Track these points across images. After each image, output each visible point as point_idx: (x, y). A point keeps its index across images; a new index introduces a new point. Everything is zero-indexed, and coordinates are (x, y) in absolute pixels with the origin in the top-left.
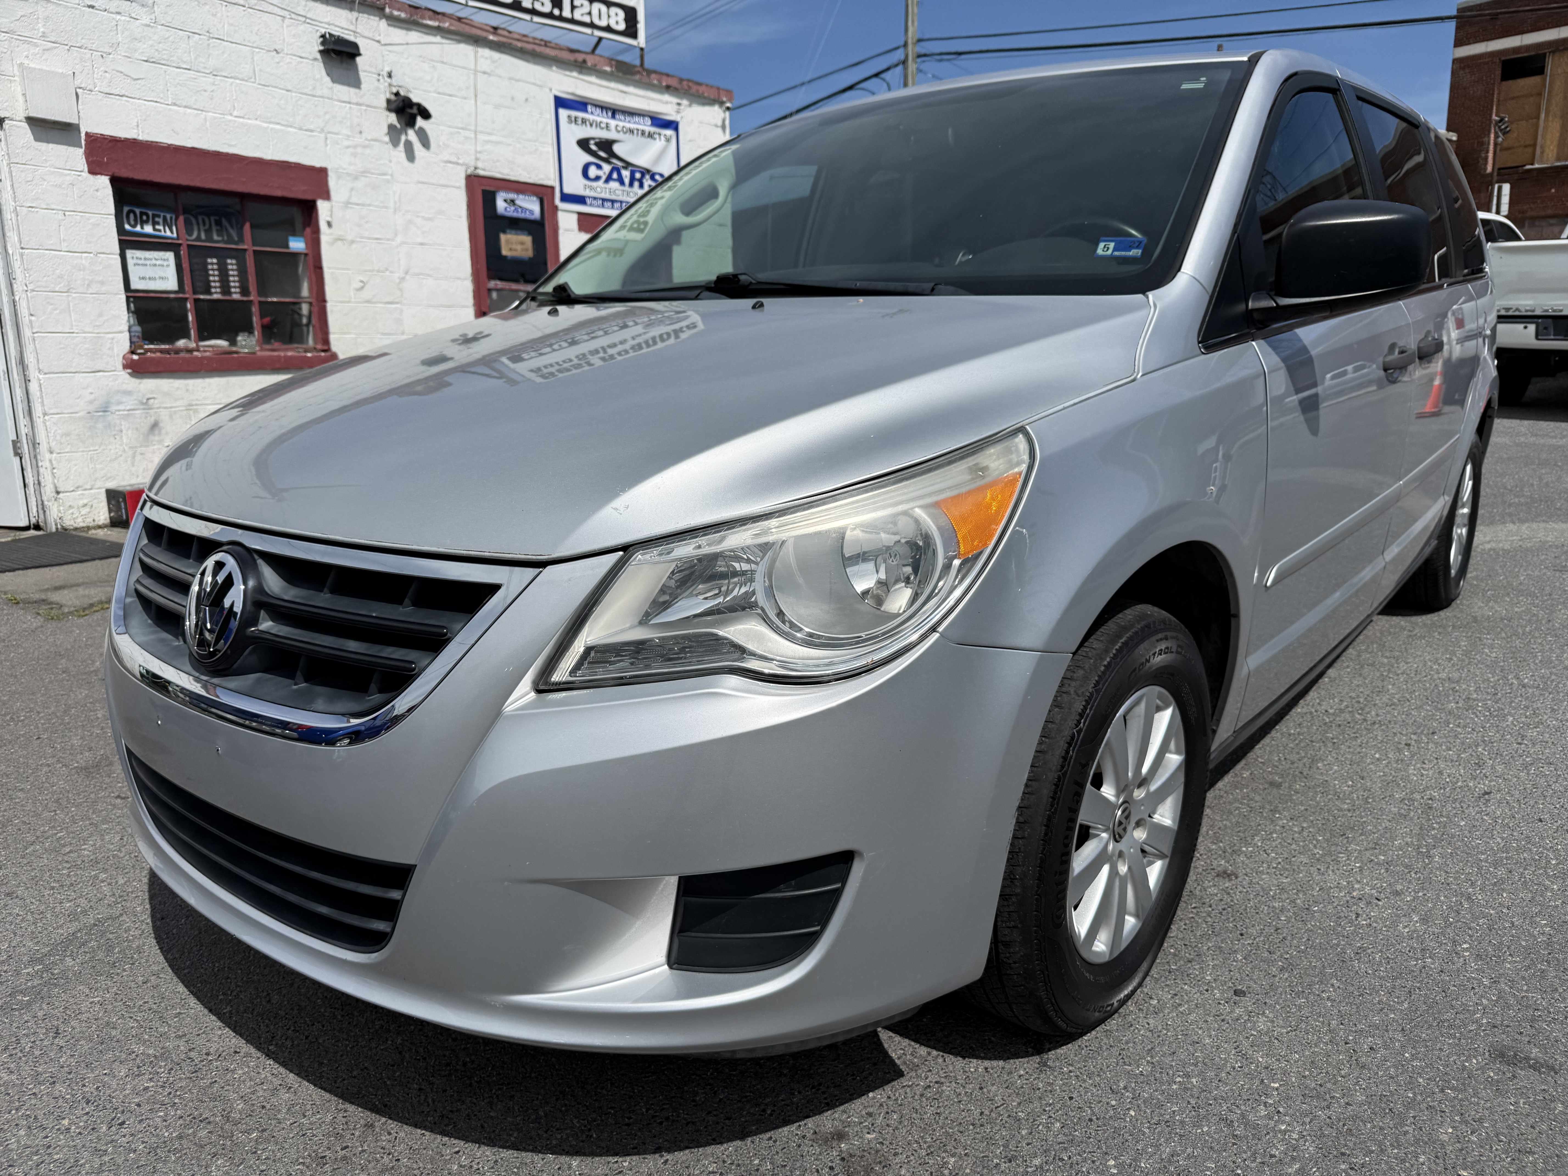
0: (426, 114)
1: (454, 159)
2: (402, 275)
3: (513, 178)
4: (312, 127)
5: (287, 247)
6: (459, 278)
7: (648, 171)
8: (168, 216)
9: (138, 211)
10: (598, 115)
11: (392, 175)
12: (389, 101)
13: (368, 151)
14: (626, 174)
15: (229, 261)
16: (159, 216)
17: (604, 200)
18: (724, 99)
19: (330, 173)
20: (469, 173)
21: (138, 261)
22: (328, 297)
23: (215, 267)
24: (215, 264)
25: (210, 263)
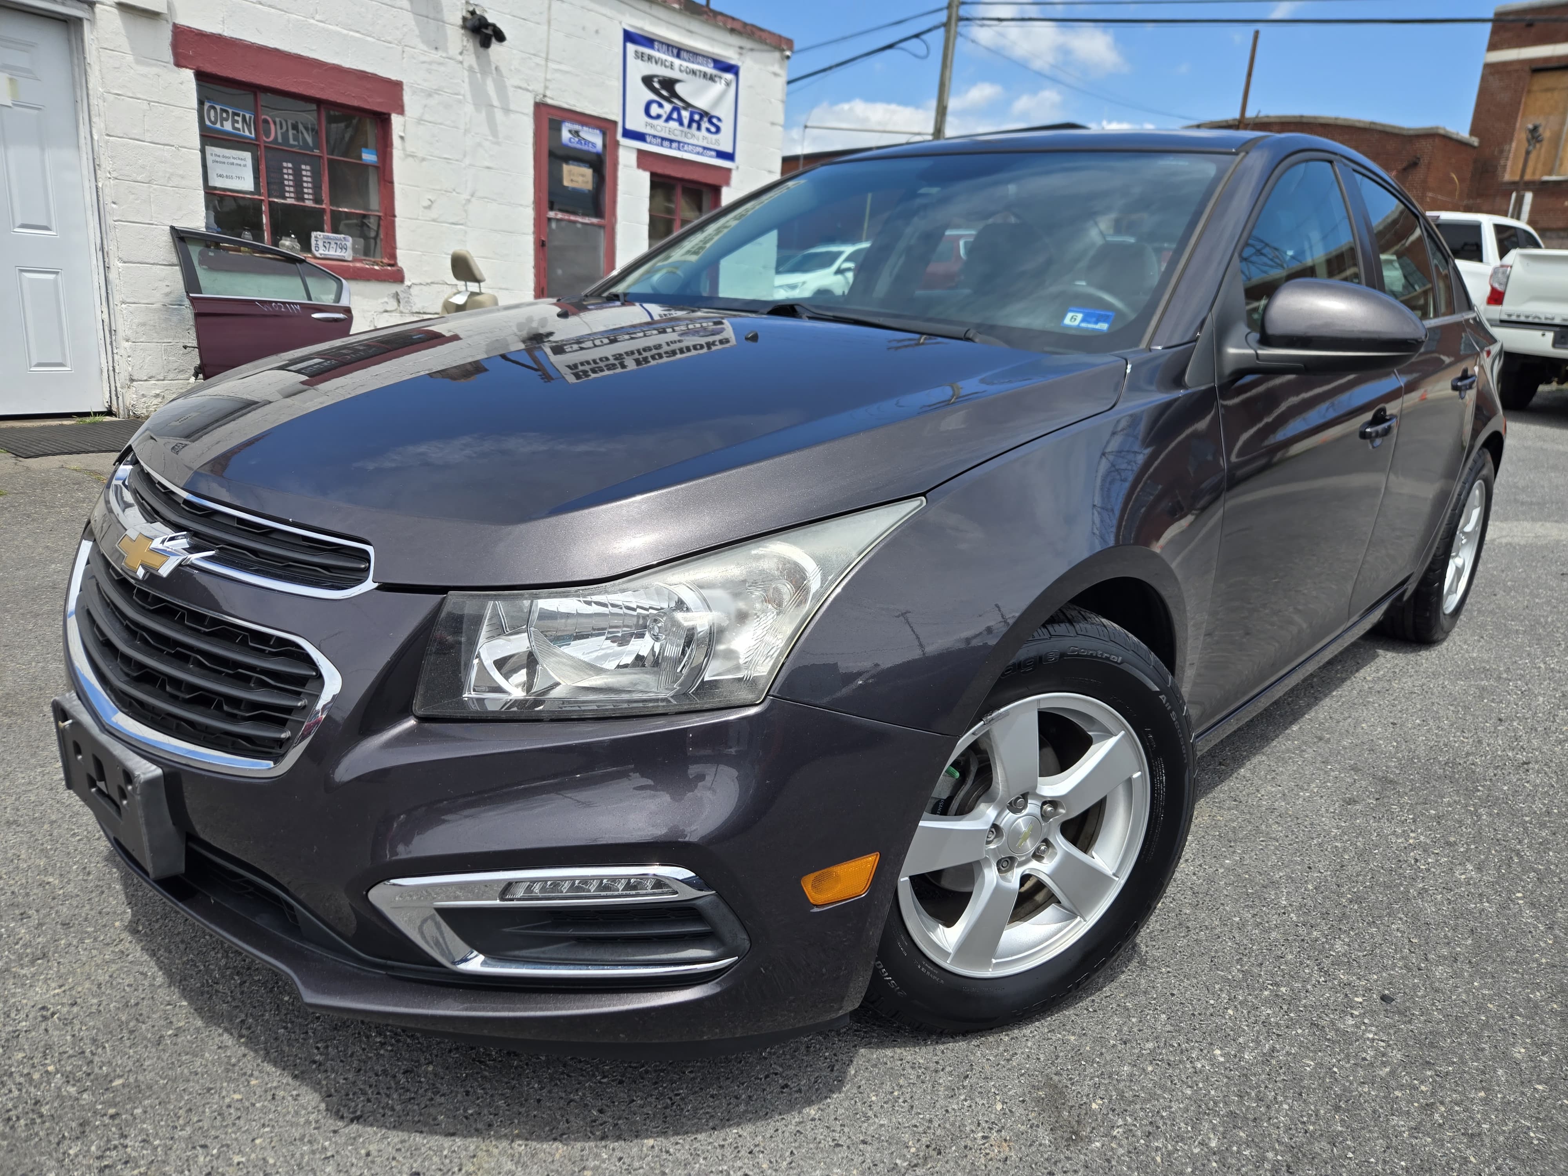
0: (500, 37)
1: (524, 85)
2: (469, 197)
3: (578, 109)
4: (389, 38)
5: (360, 158)
6: (521, 205)
7: (707, 114)
8: (247, 116)
9: (218, 107)
10: (664, 53)
11: (464, 96)
12: (464, 19)
13: (442, 69)
14: (685, 114)
15: (303, 167)
16: (238, 115)
17: (663, 139)
18: (785, 48)
19: (405, 87)
20: (538, 100)
21: (218, 159)
22: (397, 212)
23: (290, 171)
24: (290, 168)
25: (285, 168)
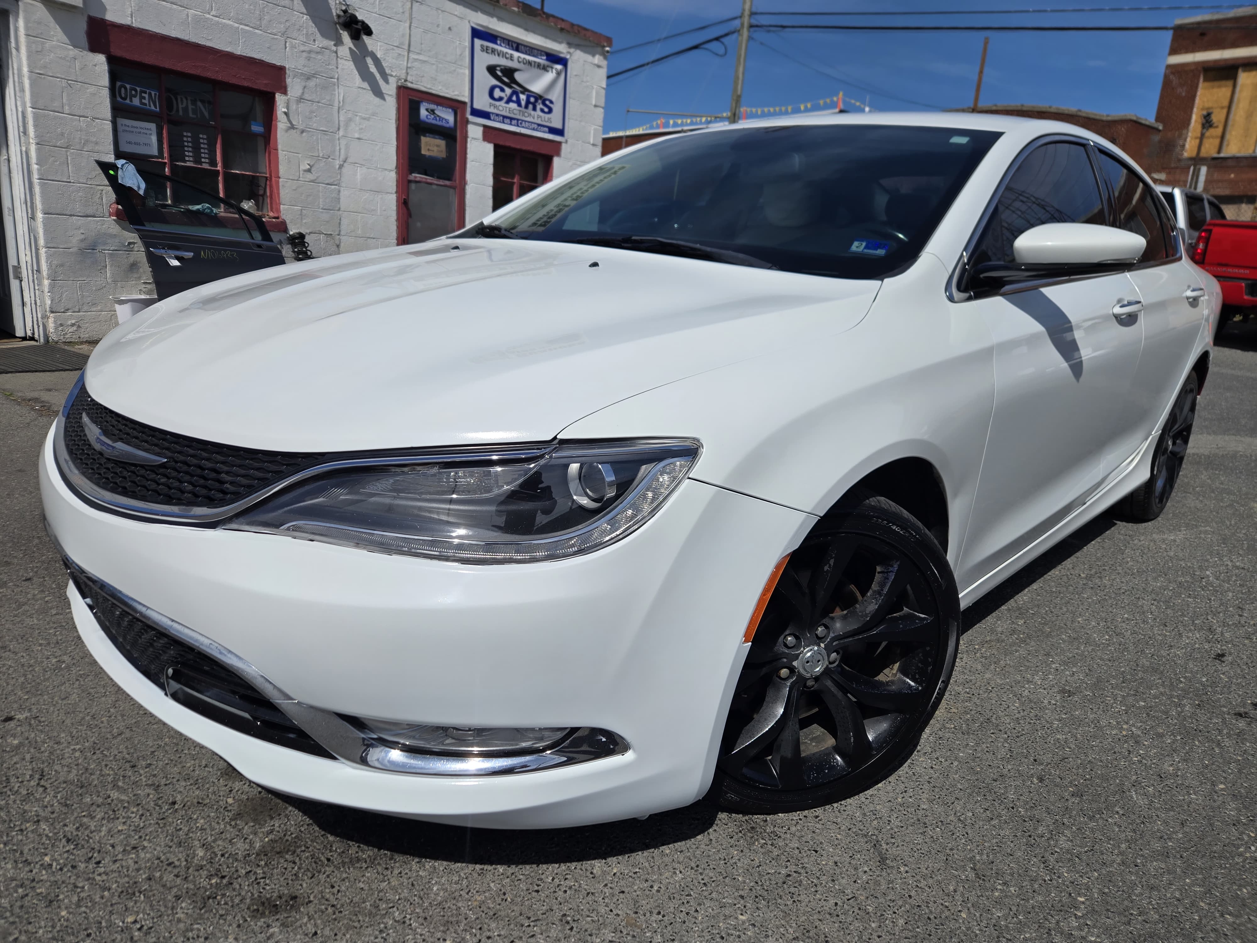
0: (369, 32)
1: (389, 71)
2: (342, 163)
3: (434, 92)
5: (250, 129)
6: (386, 170)
7: (541, 97)
9: (128, 86)
10: (505, 47)
11: (337, 79)
12: (339, 17)
14: (523, 97)
15: (201, 136)
16: (145, 93)
18: (605, 44)
19: (287, 71)
20: (400, 84)
21: (127, 129)
22: (281, 174)
23: (189, 139)
24: (189, 137)
25: (185, 136)
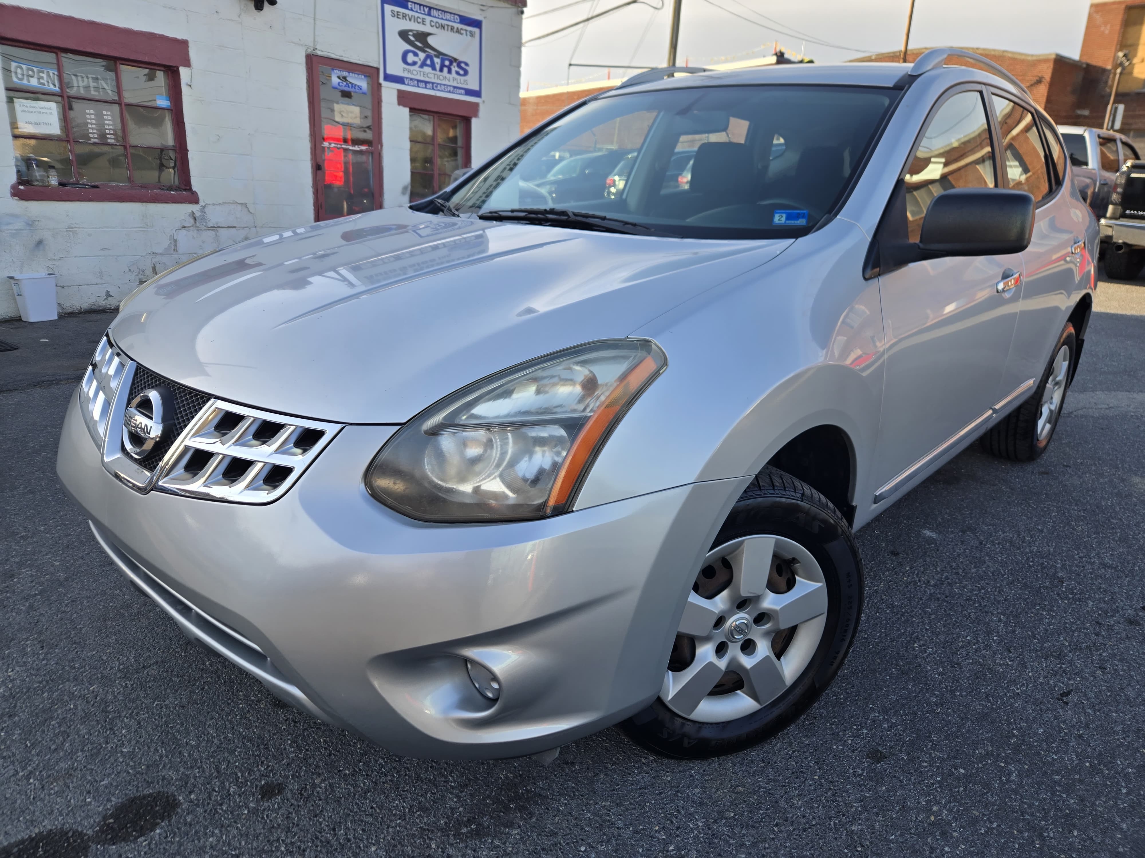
0: (272, 1)
1: (296, 41)
2: (252, 133)
3: (345, 59)
4: (174, 6)
5: (155, 102)
6: (299, 138)
7: (456, 60)
8: (51, 72)
9: (24, 67)
10: (417, 12)
11: (244, 51)
13: (224, 30)
14: (437, 61)
15: (105, 113)
16: (43, 72)
17: (419, 81)
18: (520, 4)
19: (191, 45)
20: (309, 53)
21: (26, 109)
22: (189, 148)
23: (93, 117)
24: (92, 114)
25: (88, 114)
